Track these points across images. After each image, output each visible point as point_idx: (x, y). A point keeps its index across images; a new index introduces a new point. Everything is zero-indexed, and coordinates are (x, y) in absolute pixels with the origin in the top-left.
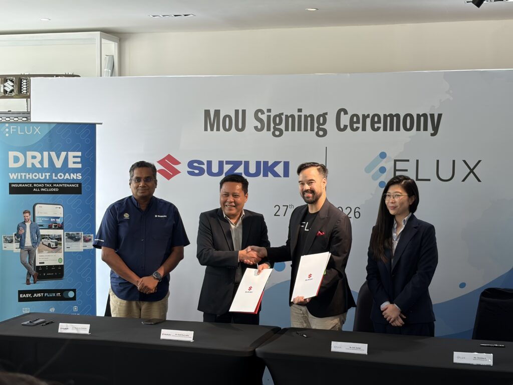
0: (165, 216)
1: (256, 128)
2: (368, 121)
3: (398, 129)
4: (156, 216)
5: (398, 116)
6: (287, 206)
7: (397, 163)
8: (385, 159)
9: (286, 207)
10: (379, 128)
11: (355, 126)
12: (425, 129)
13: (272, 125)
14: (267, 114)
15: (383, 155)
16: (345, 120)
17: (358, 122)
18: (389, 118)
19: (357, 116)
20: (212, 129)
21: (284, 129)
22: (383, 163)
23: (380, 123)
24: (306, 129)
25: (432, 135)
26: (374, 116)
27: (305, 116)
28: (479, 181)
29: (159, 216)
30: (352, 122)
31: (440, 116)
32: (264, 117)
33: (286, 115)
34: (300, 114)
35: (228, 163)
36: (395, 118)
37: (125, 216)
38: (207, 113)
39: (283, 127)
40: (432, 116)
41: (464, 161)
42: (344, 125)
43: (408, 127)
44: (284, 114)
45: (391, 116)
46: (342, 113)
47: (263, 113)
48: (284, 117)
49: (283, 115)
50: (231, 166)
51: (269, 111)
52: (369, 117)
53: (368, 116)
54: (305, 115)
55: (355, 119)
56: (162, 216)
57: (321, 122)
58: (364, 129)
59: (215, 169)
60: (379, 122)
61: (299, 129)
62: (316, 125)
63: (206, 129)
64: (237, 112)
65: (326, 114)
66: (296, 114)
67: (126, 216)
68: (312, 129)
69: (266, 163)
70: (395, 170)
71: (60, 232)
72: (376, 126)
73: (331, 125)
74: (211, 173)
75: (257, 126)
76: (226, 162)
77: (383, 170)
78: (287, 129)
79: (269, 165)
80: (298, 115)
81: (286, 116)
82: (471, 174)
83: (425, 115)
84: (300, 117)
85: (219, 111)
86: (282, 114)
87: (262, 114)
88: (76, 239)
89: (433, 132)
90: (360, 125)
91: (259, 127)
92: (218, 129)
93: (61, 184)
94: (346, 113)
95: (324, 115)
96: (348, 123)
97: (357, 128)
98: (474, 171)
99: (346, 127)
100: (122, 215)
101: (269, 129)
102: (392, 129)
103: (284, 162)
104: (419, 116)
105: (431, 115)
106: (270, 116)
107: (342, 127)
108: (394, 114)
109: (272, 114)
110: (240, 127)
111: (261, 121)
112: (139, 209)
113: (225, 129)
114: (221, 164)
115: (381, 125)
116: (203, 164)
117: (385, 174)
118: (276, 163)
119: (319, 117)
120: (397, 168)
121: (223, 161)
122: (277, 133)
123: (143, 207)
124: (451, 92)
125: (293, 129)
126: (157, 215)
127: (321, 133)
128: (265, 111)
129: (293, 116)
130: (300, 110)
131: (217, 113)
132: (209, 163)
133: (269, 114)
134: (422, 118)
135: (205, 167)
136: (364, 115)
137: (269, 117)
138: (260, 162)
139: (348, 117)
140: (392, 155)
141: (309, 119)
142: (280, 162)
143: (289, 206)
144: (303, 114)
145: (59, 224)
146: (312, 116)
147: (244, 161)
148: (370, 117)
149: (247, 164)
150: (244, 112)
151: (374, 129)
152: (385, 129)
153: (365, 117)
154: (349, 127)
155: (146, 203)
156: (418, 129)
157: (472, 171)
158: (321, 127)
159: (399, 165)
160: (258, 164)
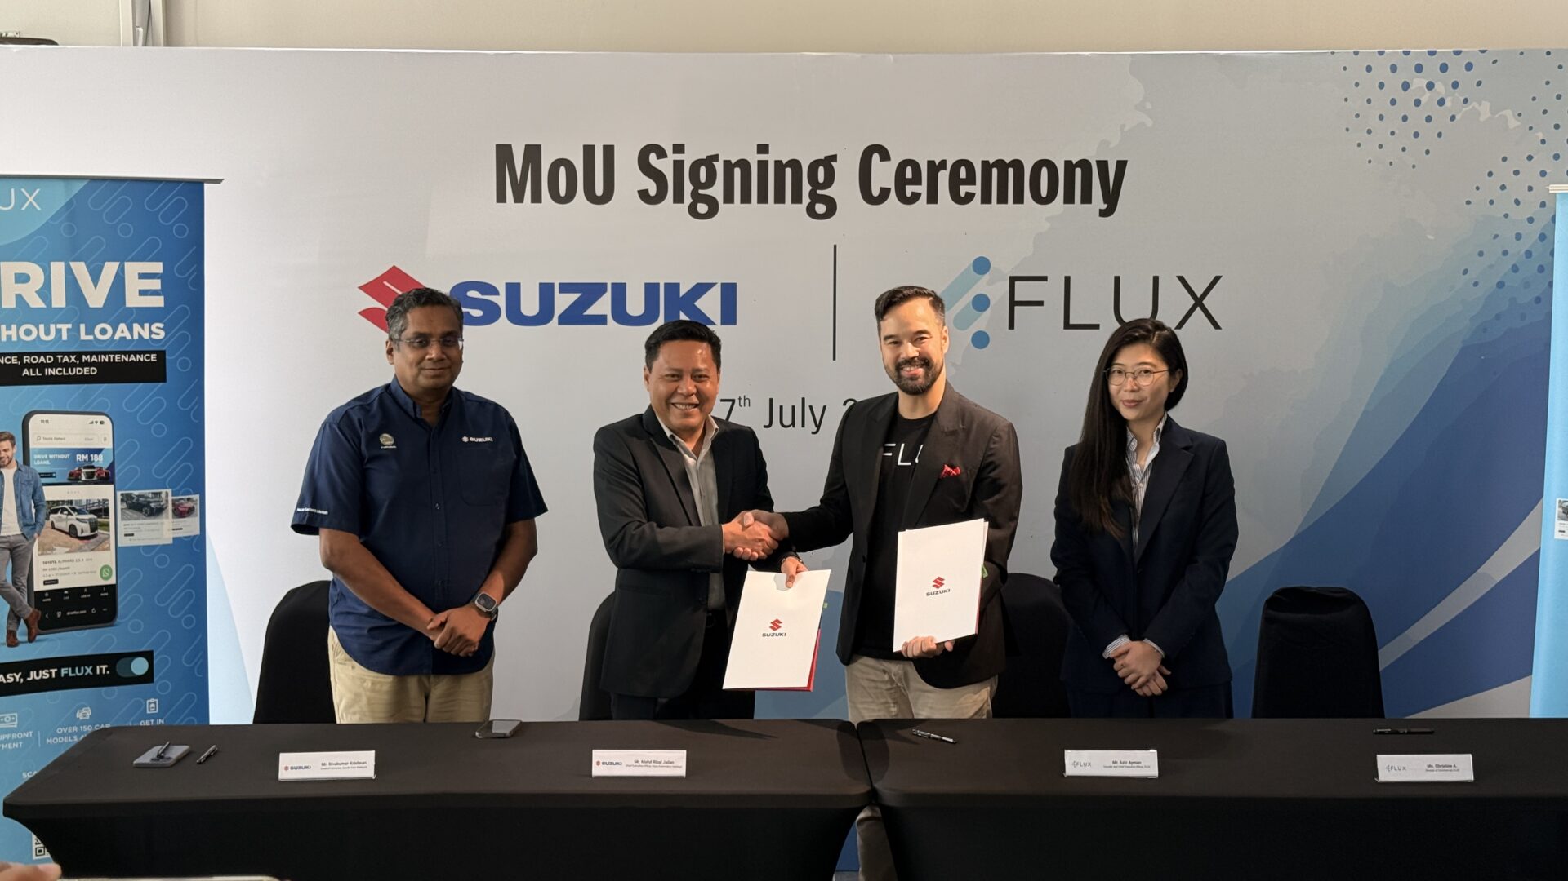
0: (488, 439)
1: (644, 195)
2: (944, 177)
3: (1019, 199)
4: (465, 439)
5: (1018, 165)
6: (733, 401)
7: (1017, 284)
8: (987, 276)
9: (730, 403)
10: (970, 197)
11: (910, 190)
12: (1087, 198)
13: (688, 187)
14: (672, 157)
15: (982, 266)
16: (883, 175)
17: (916, 180)
18: (995, 171)
19: (915, 165)
20: (519, 199)
21: (720, 198)
22: (982, 286)
23: (974, 183)
24: (780, 199)
25: (1104, 213)
26: (958, 164)
27: (778, 163)
28: (1216, 326)
29: (472, 439)
30: (901, 181)
31: (1122, 166)
32: (665, 166)
33: (725, 162)
34: (763, 157)
35: (566, 288)
36: (1011, 171)
37: (382, 440)
38: (504, 153)
39: (717, 191)
40: (1103, 165)
41: (1181, 279)
42: (882, 189)
43: (1044, 192)
44: (721, 159)
45: (1001, 165)
46: (876, 157)
47: (661, 154)
48: (719, 166)
49: (717, 160)
50: (576, 296)
51: (679, 148)
52: (945, 169)
53: (943, 164)
54: (776, 162)
55: (909, 173)
56: (480, 440)
57: (821, 178)
58: (933, 198)
59: (530, 305)
60: (971, 180)
61: (763, 199)
62: (806, 187)
63: (501, 198)
64: (589, 151)
65: (834, 158)
66: (754, 159)
67: (387, 440)
68: (797, 199)
69: (673, 288)
70: (1013, 303)
71: (104, 492)
72: (964, 190)
73: (846, 188)
74: (516, 317)
75: (647, 191)
76: (560, 284)
77: (981, 303)
78: (729, 199)
79: (683, 292)
80: (759, 162)
81: (727, 163)
82: (1198, 309)
83: (1085, 164)
84: (763, 165)
85: (538, 147)
86: (715, 158)
87: (658, 158)
88: (152, 509)
89: (1104, 206)
90: (922, 189)
91: (653, 192)
92: (536, 198)
93: (105, 353)
94: (885, 156)
95: (828, 162)
96: (890, 184)
97: (916, 197)
98: (1205, 302)
99: (885, 193)
100: (374, 439)
101: (679, 198)
102: (1003, 199)
103: (722, 284)
104: (1070, 167)
105: (1098, 162)
106: (682, 162)
107: (876, 192)
108: (1007, 162)
109: (688, 159)
110: (599, 191)
111: (657, 176)
112: (419, 422)
113: (556, 197)
114: (546, 291)
115: (976, 189)
116: (495, 292)
117: (988, 312)
118: (701, 289)
119: (814, 166)
120: (1017, 298)
121: (552, 285)
122: (702, 208)
123: (430, 416)
124: (1149, 106)
125: (746, 199)
126: (469, 437)
127: (821, 208)
128: (669, 150)
129: (744, 164)
130: (763, 149)
131: (533, 153)
132: (513, 290)
133: (679, 157)
134: (1078, 171)
135: (500, 300)
136: (931, 163)
137: (678, 166)
138: (658, 284)
139: (890, 168)
140: (1005, 265)
141: (788, 171)
142: (711, 285)
143: (737, 401)
144: (770, 158)
145: (101, 469)
146: (795, 165)
147: (614, 285)
148: (949, 166)
149: (619, 291)
150: (609, 151)
151: (957, 198)
152: (986, 199)
153: (935, 168)
154: (893, 194)
155: (437, 404)
156: (1069, 199)
157: (1199, 302)
158: (819, 192)
159: (1023, 291)
160: (651, 290)
